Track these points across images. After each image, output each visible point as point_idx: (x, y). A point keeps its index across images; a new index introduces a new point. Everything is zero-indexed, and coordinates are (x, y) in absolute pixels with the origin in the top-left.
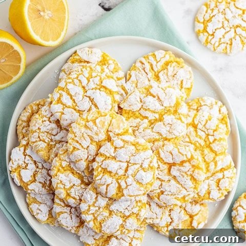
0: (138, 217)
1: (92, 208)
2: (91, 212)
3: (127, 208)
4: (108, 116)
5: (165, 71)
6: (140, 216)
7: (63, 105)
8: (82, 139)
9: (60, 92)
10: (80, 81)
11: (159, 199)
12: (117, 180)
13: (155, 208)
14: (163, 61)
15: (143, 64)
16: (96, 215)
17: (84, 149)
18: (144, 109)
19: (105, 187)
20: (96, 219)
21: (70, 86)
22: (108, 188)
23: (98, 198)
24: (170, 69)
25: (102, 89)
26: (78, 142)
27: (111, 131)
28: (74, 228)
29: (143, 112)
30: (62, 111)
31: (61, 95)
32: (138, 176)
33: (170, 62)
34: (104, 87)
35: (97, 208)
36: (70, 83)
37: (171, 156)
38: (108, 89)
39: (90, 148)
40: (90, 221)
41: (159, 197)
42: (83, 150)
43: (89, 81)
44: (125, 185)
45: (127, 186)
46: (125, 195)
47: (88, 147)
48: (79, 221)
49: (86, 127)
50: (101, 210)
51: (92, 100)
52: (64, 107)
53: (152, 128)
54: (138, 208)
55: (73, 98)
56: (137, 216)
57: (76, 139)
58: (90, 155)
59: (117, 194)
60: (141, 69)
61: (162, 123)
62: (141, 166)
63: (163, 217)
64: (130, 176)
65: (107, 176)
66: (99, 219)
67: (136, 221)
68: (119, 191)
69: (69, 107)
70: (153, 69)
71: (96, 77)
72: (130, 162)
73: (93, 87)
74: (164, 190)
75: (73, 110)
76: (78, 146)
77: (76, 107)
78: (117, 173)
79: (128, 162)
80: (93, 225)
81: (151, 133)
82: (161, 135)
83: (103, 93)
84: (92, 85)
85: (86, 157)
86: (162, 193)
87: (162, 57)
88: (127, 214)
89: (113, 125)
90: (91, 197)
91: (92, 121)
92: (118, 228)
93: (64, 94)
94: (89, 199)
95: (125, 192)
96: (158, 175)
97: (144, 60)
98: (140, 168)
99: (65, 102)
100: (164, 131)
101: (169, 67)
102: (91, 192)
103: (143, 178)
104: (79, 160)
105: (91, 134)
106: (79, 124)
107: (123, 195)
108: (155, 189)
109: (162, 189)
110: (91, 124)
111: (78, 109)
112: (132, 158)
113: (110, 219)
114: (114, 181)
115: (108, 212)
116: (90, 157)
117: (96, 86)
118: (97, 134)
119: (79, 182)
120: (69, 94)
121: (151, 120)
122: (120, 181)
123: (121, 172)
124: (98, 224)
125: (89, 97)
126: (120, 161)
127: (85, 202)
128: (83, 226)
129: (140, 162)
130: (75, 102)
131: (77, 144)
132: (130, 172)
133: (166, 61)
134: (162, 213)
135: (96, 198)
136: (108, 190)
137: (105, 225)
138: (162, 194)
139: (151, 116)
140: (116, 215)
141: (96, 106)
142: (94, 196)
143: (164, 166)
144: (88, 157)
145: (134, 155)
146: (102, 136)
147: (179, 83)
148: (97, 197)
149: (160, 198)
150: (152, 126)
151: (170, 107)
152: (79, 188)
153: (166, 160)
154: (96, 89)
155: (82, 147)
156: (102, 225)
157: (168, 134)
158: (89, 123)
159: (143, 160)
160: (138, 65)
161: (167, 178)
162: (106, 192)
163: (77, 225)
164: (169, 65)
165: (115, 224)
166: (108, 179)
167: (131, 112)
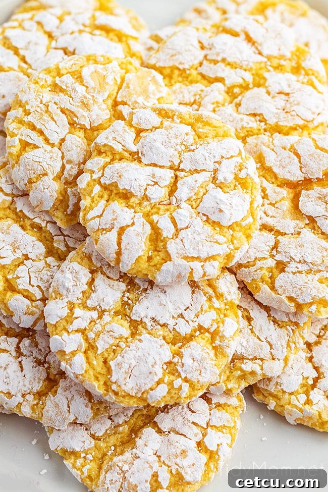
0: (217, 342)
1: (78, 312)
2: (76, 325)
3: (181, 316)
4: (115, 64)
6: (222, 338)
8: (46, 117)
11: (273, 288)
12: (147, 215)
13: (265, 328)
16: (92, 335)
17: (53, 145)
18: (211, 61)
19: (113, 236)
20: (91, 347)
22: (123, 237)
23: (97, 282)
26: (34, 128)
27: (124, 103)
28: (30, 398)
29: (208, 69)
32: (207, 204)
35: (95, 315)
37: (296, 160)
39: (67, 143)
40: (73, 353)
41: (273, 283)
42: (49, 148)
44: (173, 230)
45: (178, 231)
46: (174, 255)
47: (63, 140)
48: (44, 375)
49: (56, 88)
50: (107, 318)
53: (238, 105)
54: (213, 315)
56: (213, 339)
57: (30, 118)
58: (69, 162)
59: (150, 259)
61: (262, 90)
62: (214, 179)
63: (292, 357)
64: (184, 205)
65: (117, 206)
66: (101, 345)
67: (212, 353)
68: (156, 250)
72: (182, 167)
74: (286, 260)
76: (35, 138)
78: (146, 198)
79: (176, 169)
80: (85, 366)
81: (235, 114)
82: (263, 120)
85: (58, 169)
86: (281, 267)
88: (184, 329)
89: (128, 87)
90: (76, 279)
91: (73, 74)
92: (160, 375)
94: (69, 284)
95: (172, 247)
96: (264, 215)
98: (212, 185)
100: (271, 108)
102: (76, 266)
103: (222, 207)
104: (39, 177)
105: (68, 106)
106: (37, 83)
107: (168, 258)
108: (259, 255)
109: (279, 257)
110: (67, 81)
112: (187, 155)
113: (133, 346)
114: (140, 220)
115: (126, 324)
116: (68, 167)
118: (85, 105)
119: (41, 249)
121: (234, 87)
122: (155, 218)
123: (158, 194)
124: (97, 363)
126: (155, 165)
127: (58, 295)
128: (56, 392)
129: (211, 166)
131: (34, 135)
132: (183, 192)
134: (288, 346)
135: (91, 283)
136: (123, 246)
137: (119, 365)
138: (283, 270)
139: (233, 77)
140: (150, 334)
142: (84, 275)
143: (278, 189)
144: (63, 167)
145: (193, 148)
146: (101, 113)
148: (93, 280)
149: (277, 285)
150: (237, 100)
151: (282, 57)
152: (41, 264)
153: (282, 174)
155: (47, 140)
156: (112, 364)
157: (283, 114)
158: (64, 78)
159: (218, 159)
161: (289, 224)
162: (119, 253)
163: (38, 387)
165: (151, 361)
166: (122, 213)
167: (176, 72)
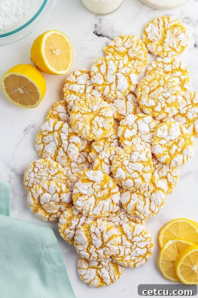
5: (172, 30)
7: (99, 70)
9: (104, 61)
10: (119, 63)
14: (173, 23)
15: (159, 21)
21: (111, 62)
24: (176, 30)
25: (127, 77)
30: (96, 73)
31: (102, 64)
33: (177, 26)
34: (129, 77)
36: (112, 60)
38: (130, 80)
43: (124, 67)
51: (117, 79)
52: (99, 71)
55: (108, 70)
60: (156, 24)
69: (102, 74)
70: (164, 27)
71: (130, 68)
73: (124, 72)
75: (102, 77)
77: (105, 77)
83: (126, 80)
84: (123, 71)
87: (173, 21)
93: (105, 64)
97: (160, 19)
99: (101, 69)
101: (175, 29)
111: (106, 78)
117: (125, 73)
120: (107, 66)
125: (117, 77)
130: (107, 73)
133: (175, 24)
141: (117, 84)
147: (178, 41)
154: (124, 75)
160: (156, 21)
164: (176, 28)
